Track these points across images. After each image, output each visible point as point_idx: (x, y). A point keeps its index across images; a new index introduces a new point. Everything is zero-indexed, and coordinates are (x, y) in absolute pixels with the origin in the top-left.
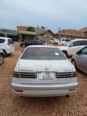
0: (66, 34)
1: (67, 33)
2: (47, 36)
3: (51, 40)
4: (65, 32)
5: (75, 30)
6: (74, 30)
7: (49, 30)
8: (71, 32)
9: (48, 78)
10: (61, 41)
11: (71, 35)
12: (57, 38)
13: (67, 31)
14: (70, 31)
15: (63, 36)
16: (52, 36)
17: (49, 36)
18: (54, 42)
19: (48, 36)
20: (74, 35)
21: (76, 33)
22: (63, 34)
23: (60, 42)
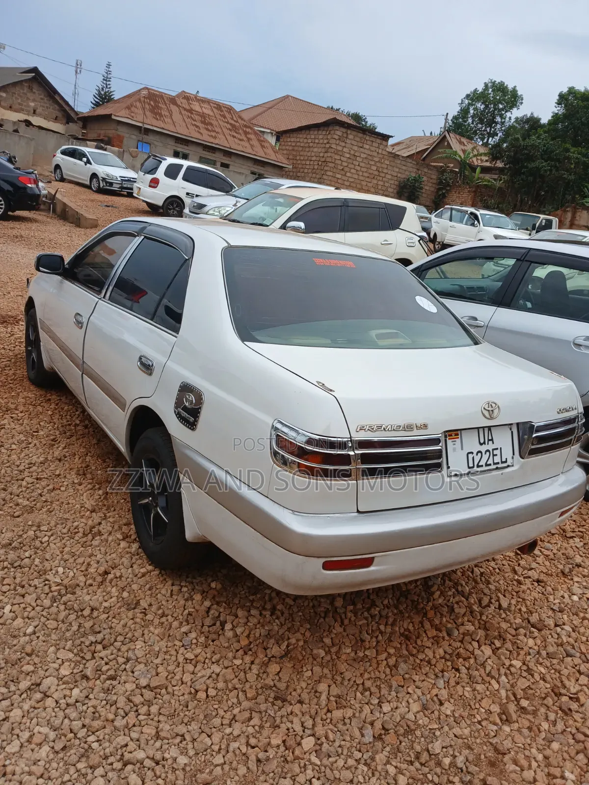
0: (166, 126)
1: (176, 116)
2: (22, 116)
3: (64, 153)
4: (164, 113)
5: (230, 109)
6: (219, 106)
7: (35, 70)
8: (203, 116)
9: (490, 461)
10: (160, 174)
11: (205, 137)
12: (103, 143)
13: (173, 100)
14: (196, 107)
15: (151, 138)
16: (56, 119)
17: (36, 121)
18: (94, 176)
19: (28, 123)
20: (222, 141)
21: (234, 128)
22: (152, 123)
23: (154, 183)
